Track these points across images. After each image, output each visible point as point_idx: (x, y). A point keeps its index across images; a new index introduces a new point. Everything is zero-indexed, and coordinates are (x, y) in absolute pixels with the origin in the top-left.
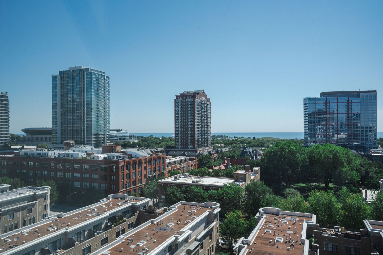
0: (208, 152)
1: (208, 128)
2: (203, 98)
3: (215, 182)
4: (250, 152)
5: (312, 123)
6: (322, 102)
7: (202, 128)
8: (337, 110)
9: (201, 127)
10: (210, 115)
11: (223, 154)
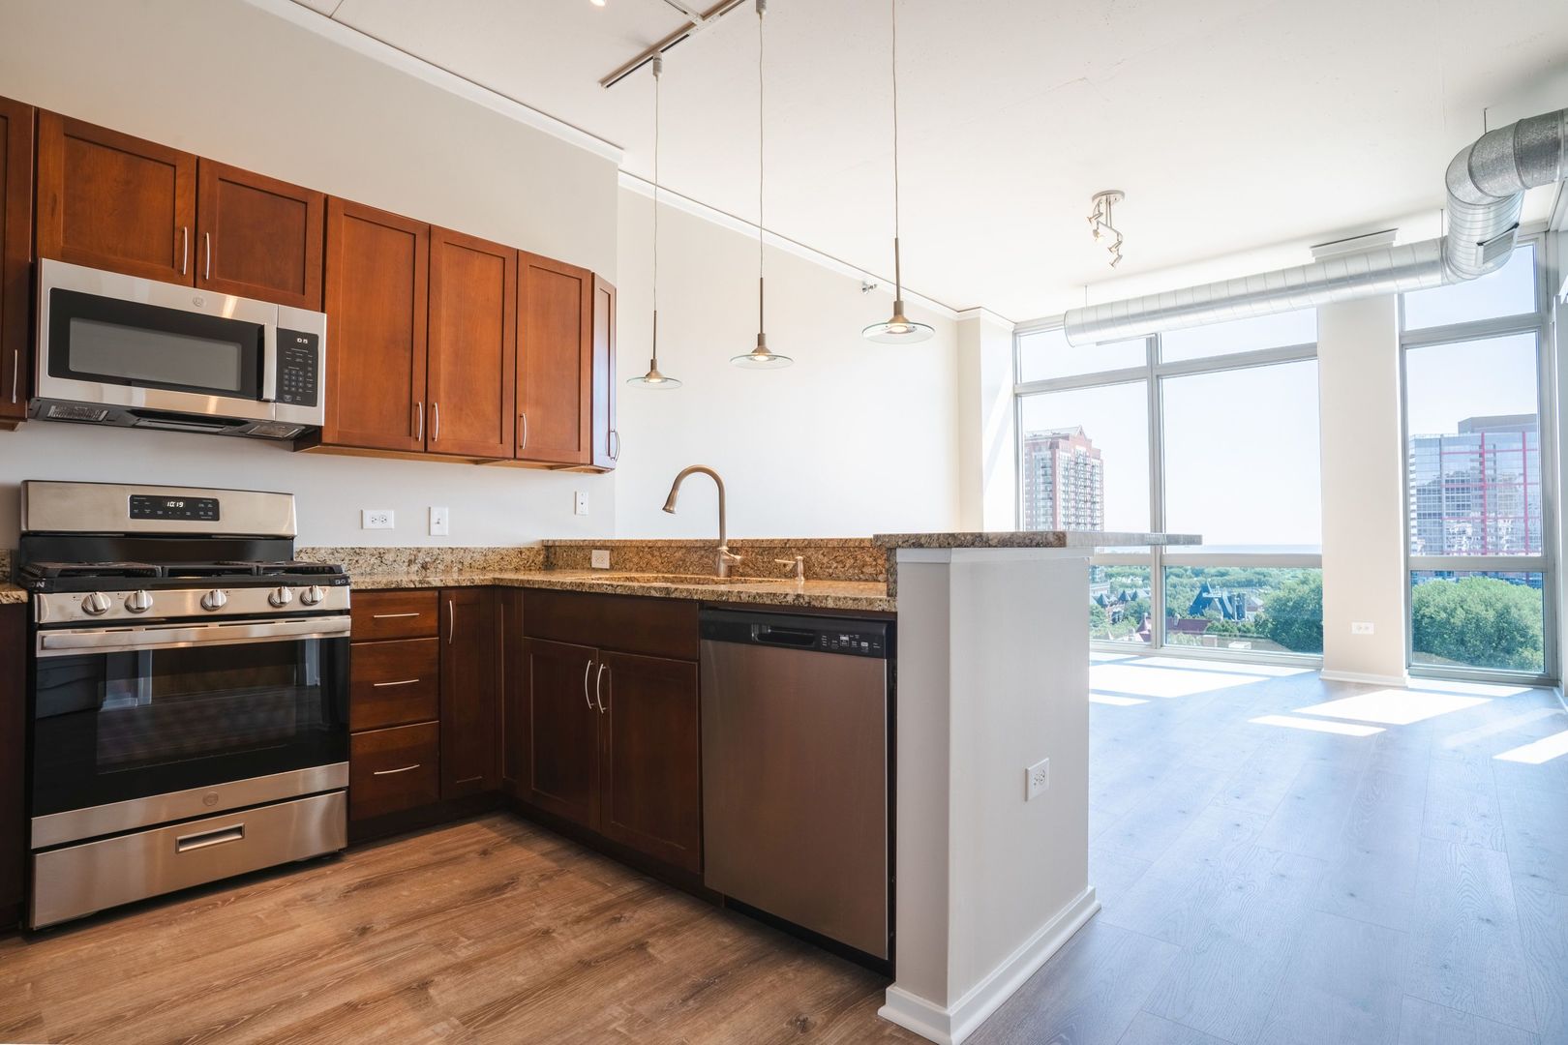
0: (1095, 599)
2: (1081, 449)
4: (1221, 601)
5: (1430, 514)
6: (1467, 448)
8: (1524, 475)
10: (1102, 496)
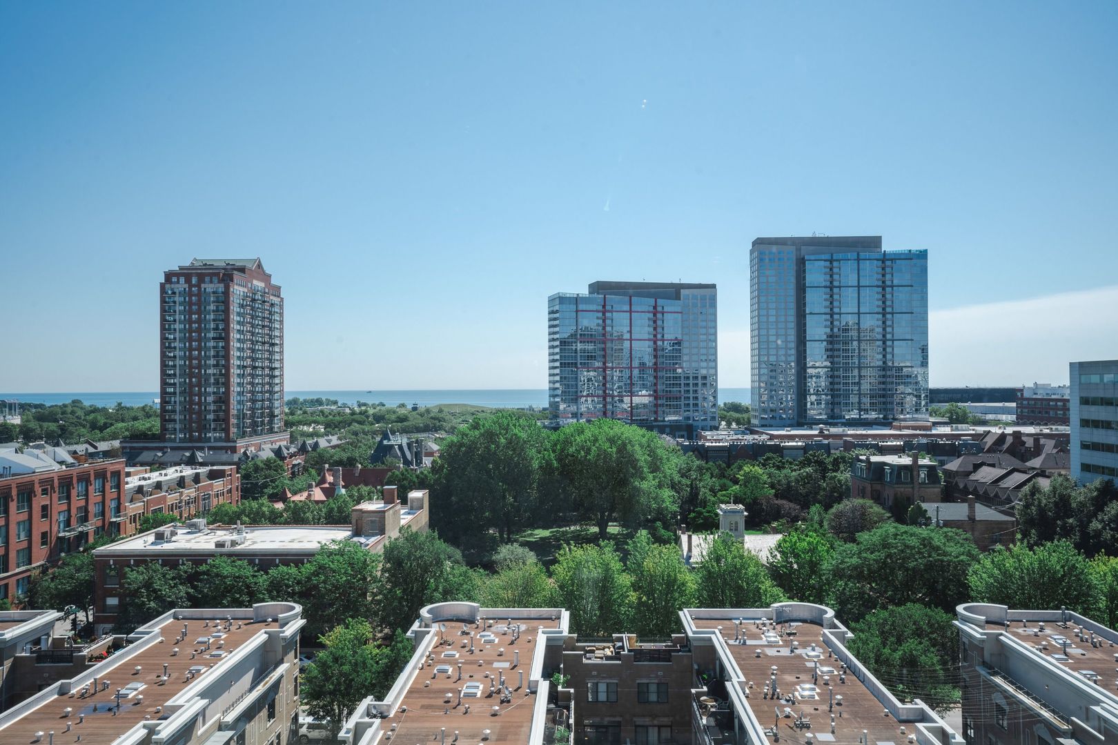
0: (272, 450)
1: (273, 377)
2: (259, 284)
3: (292, 541)
4: (400, 447)
6: (594, 307)
7: (253, 376)
8: (630, 332)
9: (249, 375)
10: (281, 337)
11: (321, 456)
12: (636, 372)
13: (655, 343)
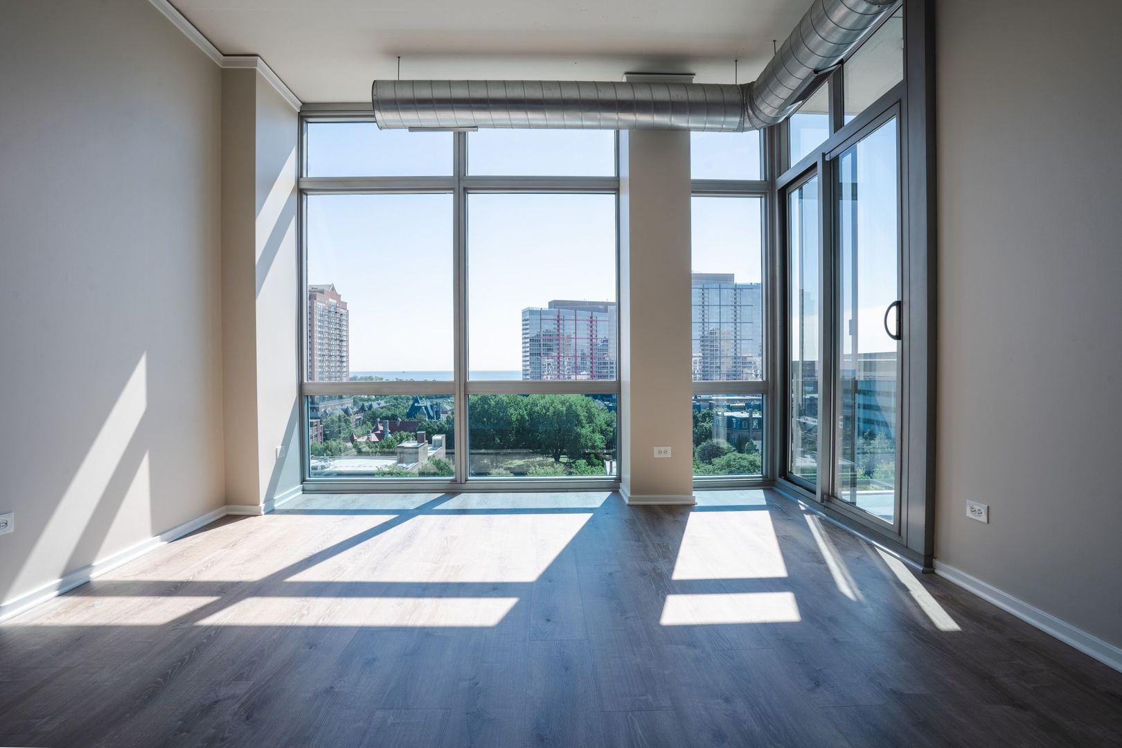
0: (343, 410)
1: (342, 362)
2: (333, 301)
3: (359, 466)
4: (426, 408)
5: (535, 354)
6: (552, 317)
7: (329, 361)
8: (576, 333)
9: (327, 360)
10: (347, 336)
11: (374, 413)
12: (579, 360)
13: (591, 340)
